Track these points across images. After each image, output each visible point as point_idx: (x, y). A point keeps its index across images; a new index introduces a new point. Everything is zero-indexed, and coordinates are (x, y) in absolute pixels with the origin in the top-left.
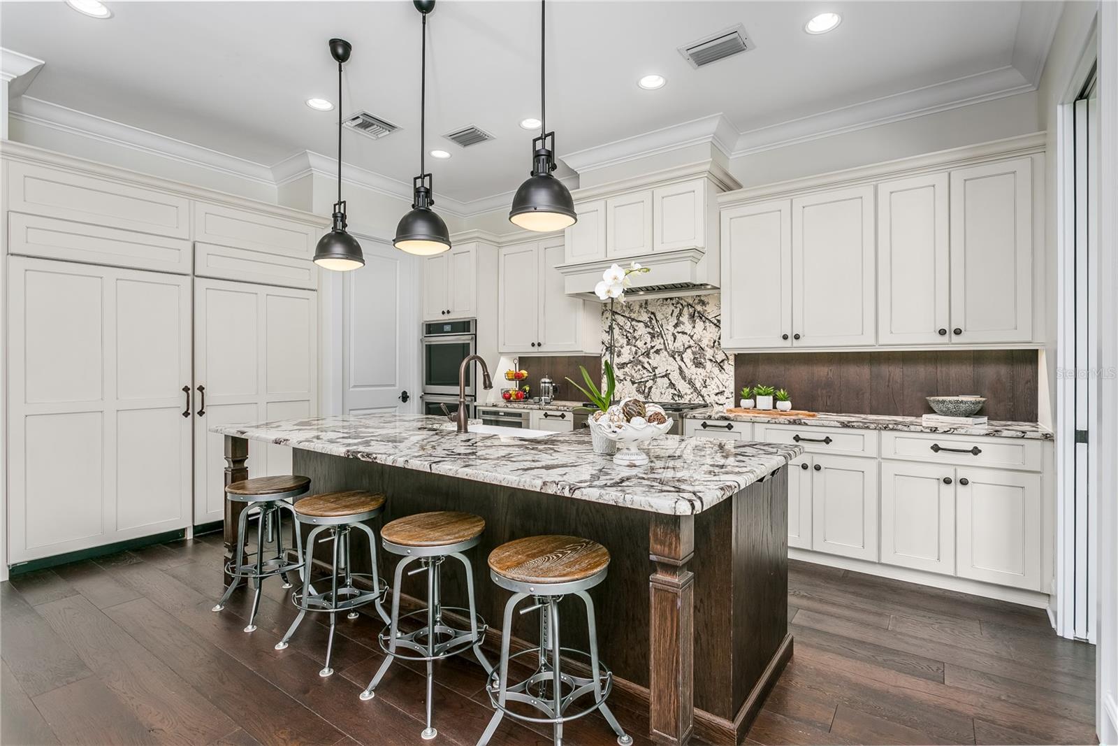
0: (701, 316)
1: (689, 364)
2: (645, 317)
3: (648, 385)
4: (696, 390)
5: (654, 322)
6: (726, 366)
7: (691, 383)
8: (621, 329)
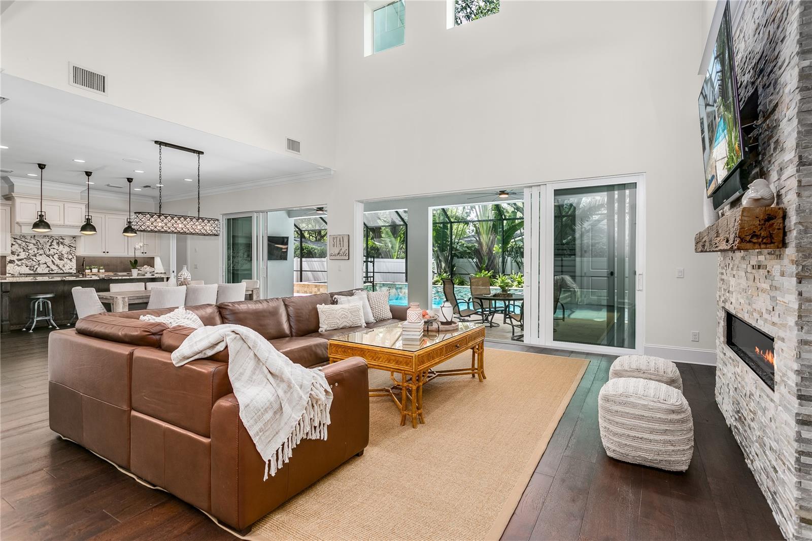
0: (62, 243)
1: (57, 259)
2: (34, 242)
3: (35, 267)
4: (60, 268)
5: (39, 244)
6: (73, 260)
7: (57, 266)
8: (20, 245)
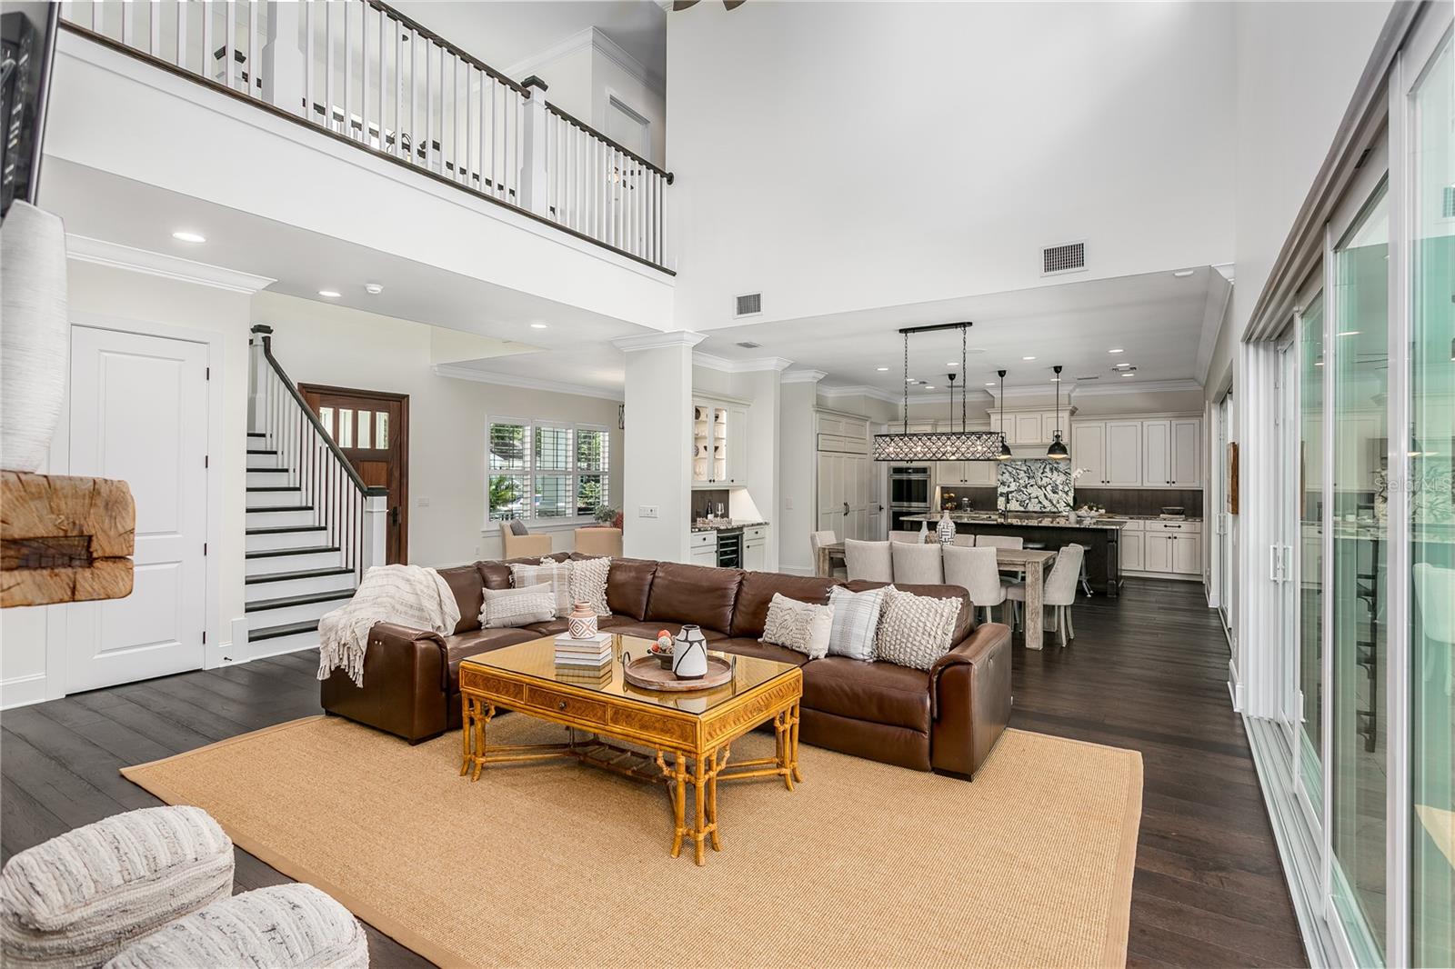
0: (1056, 469)
1: (1050, 492)
2: (1025, 468)
3: (1026, 502)
4: (1053, 504)
5: (1030, 471)
6: (1069, 493)
7: (1050, 501)
8: (1010, 473)
